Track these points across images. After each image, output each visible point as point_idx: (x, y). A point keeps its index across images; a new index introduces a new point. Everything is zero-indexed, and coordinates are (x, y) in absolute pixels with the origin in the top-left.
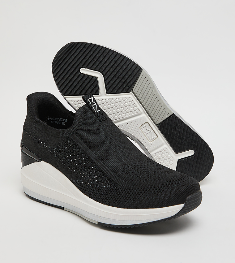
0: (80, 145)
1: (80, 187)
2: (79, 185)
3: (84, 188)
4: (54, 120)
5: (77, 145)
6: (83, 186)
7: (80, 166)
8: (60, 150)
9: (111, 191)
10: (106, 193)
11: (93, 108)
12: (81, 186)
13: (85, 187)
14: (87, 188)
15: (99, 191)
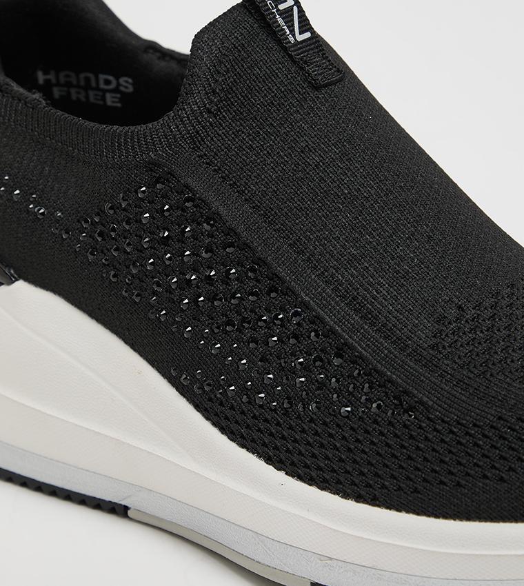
0: (215, 205)
1: (218, 409)
2: (210, 400)
3: (239, 418)
4: (69, 85)
5: (200, 202)
6: (232, 408)
7: (215, 307)
8: (114, 230)
9: (381, 433)
10: (358, 441)
11: (280, 20)
12: (221, 404)
13: (243, 412)
14: (254, 417)
15: (316, 434)
